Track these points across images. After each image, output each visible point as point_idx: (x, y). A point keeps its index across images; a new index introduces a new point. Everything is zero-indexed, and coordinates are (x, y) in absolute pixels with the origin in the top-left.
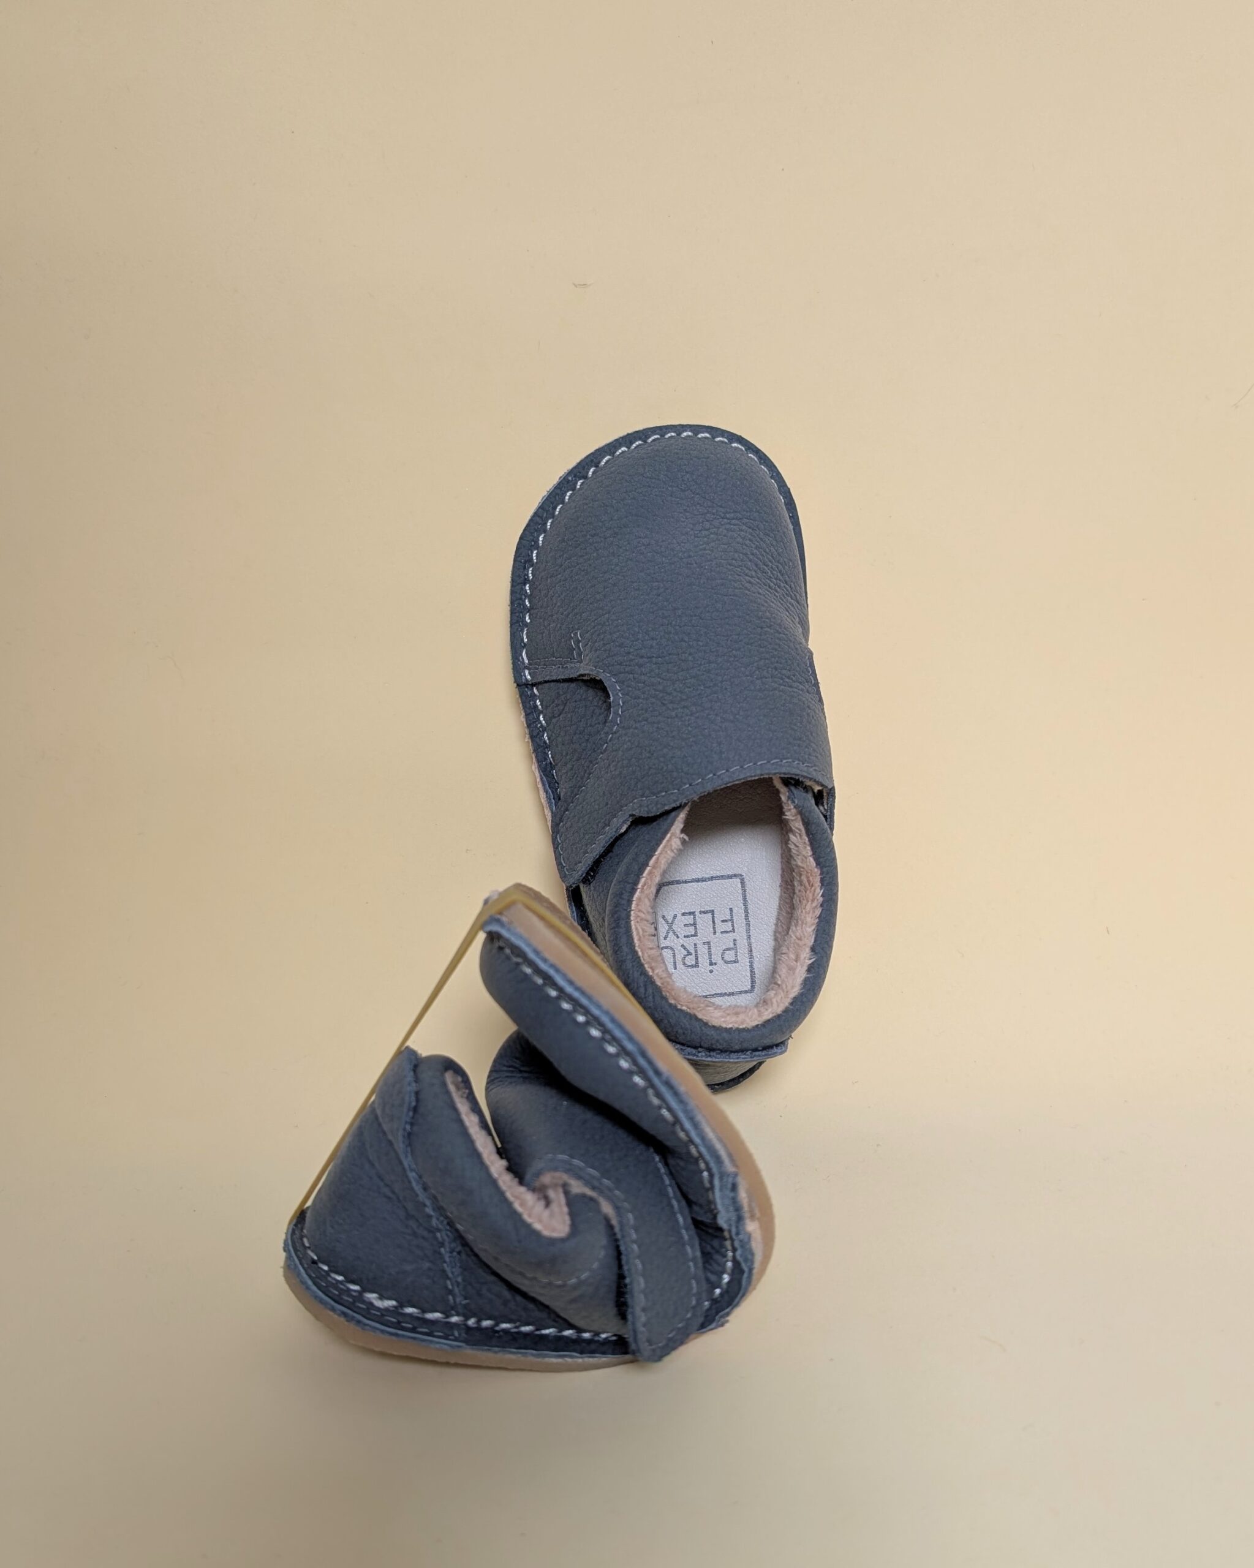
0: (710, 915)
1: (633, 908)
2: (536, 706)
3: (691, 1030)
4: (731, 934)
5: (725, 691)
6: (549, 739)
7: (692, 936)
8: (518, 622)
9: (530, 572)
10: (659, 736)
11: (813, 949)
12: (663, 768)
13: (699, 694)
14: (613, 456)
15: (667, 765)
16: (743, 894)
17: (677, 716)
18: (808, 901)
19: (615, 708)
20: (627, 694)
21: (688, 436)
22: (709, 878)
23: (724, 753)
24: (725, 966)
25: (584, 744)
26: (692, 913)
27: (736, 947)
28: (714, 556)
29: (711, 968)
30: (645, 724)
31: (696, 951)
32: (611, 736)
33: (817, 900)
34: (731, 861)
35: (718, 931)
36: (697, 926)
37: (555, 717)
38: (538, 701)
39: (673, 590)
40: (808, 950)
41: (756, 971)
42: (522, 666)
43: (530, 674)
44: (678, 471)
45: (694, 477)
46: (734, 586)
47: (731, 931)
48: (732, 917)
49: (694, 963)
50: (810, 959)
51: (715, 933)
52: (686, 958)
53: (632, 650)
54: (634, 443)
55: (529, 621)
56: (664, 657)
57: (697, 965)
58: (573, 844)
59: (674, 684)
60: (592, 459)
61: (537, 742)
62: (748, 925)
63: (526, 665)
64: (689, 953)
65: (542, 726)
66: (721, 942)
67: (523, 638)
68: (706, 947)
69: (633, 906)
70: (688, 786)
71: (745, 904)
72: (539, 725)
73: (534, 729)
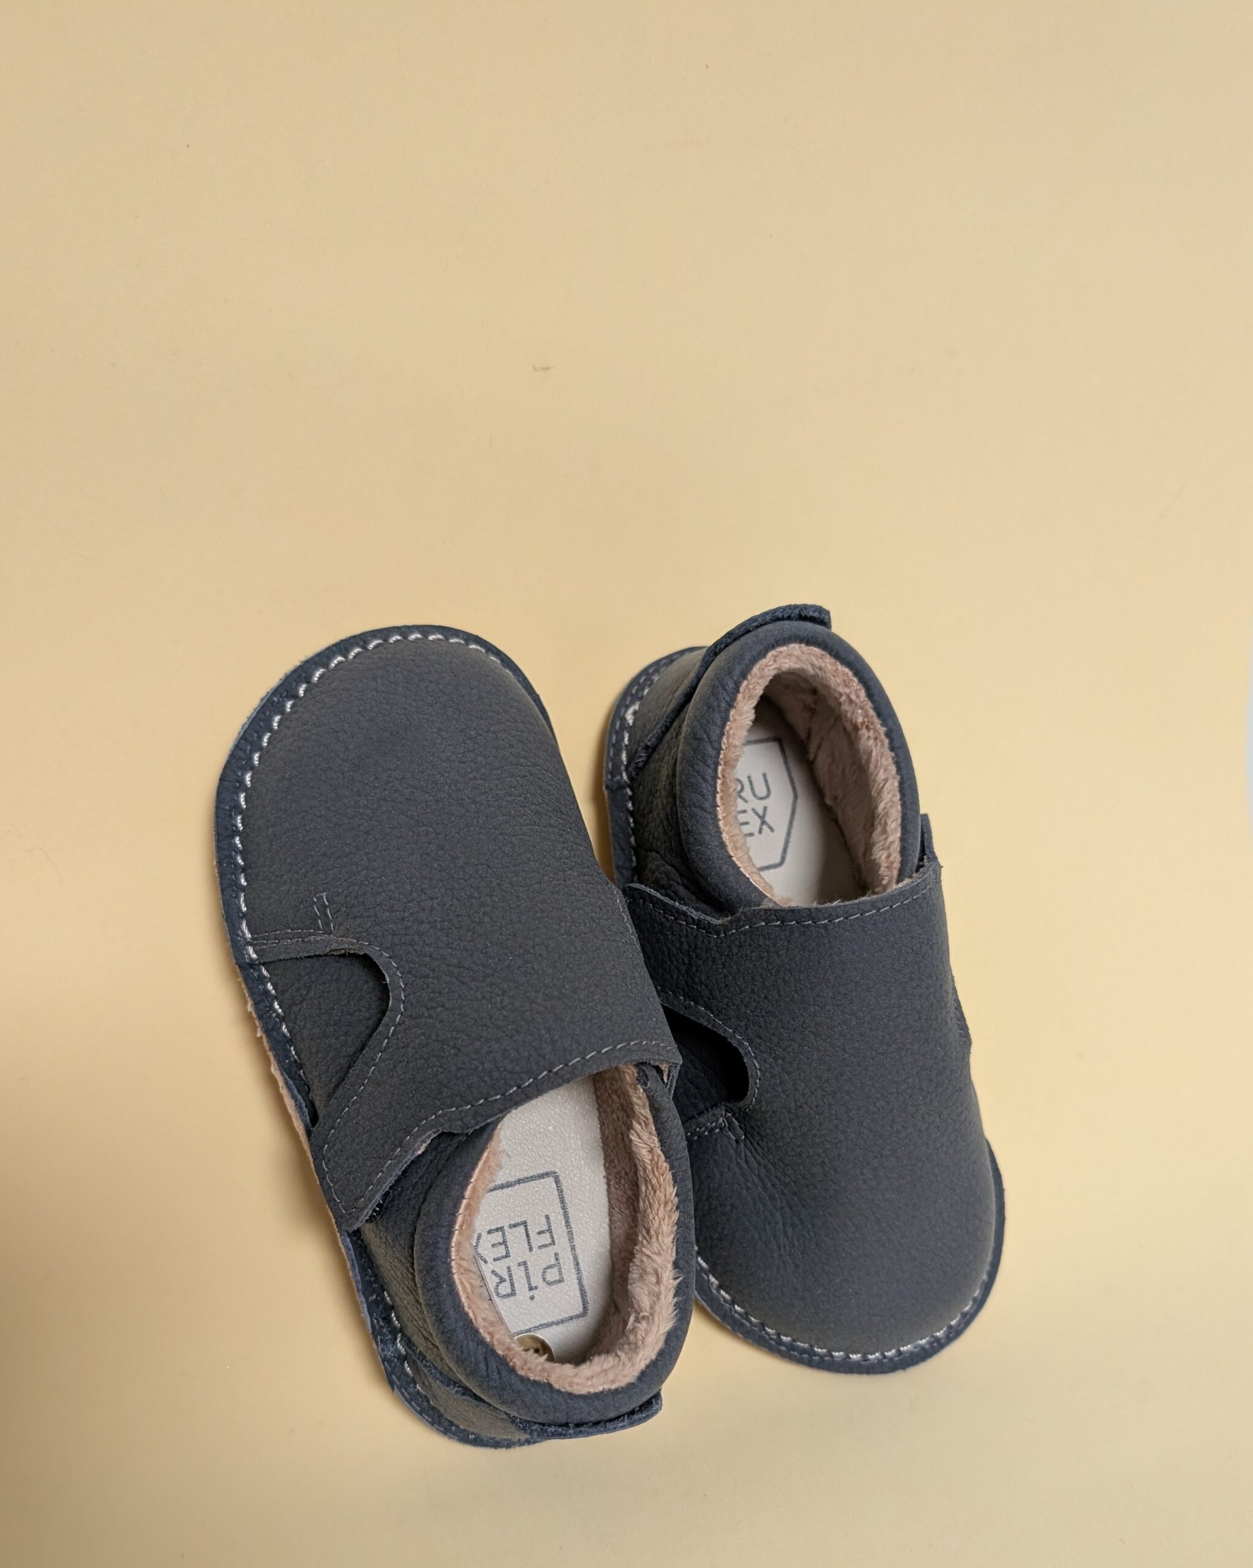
0: (522, 1228)
1: (453, 1258)
2: (267, 992)
3: (554, 1407)
4: (550, 1248)
5: (540, 959)
6: (289, 1031)
7: (503, 1257)
8: (230, 885)
9: (239, 821)
10: (465, 1026)
11: (676, 1265)
12: (477, 1067)
13: (509, 966)
14: (327, 668)
15: (483, 1063)
16: (559, 1195)
17: (484, 997)
18: (660, 1205)
19: (395, 992)
20: (409, 972)
21: (417, 639)
22: (515, 1182)
23: (557, 1041)
24: (548, 1289)
25: (343, 1038)
26: (501, 1229)
27: (559, 1263)
28: (489, 786)
29: (531, 1293)
30: (442, 1011)
31: (510, 1276)
32: (393, 1028)
33: (672, 1202)
34: (540, 1157)
35: (535, 1245)
36: (509, 1245)
37: (296, 1005)
38: (269, 984)
39: (446, 835)
40: (670, 1266)
41: (587, 1288)
42: (243, 942)
43: (255, 952)
44: (420, 680)
45: (441, 687)
46: (520, 823)
47: (550, 1244)
48: (550, 1227)
49: (509, 1291)
50: (677, 1278)
51: (531, 1249)
52: (500, 1287)
53: (406, 914)
54: (352, 650)
55: (245, 884)
56: (451, 920)
57: (513, 1293)
58: (350, 1173)
59: (471, 956)
60: (301, 673)
61: (274, 1037)
62: (570, 1233)
63: (249, 940)
64: (502, 1280)
65: (278, 1015)
66: (539, 1260)
67: (241, 905)
68: (522, 1268)
69: (453, 1256)
70: (515, 1088)
71: (564, 1208)
72: (274, 1015)
73: (268, 1020)
